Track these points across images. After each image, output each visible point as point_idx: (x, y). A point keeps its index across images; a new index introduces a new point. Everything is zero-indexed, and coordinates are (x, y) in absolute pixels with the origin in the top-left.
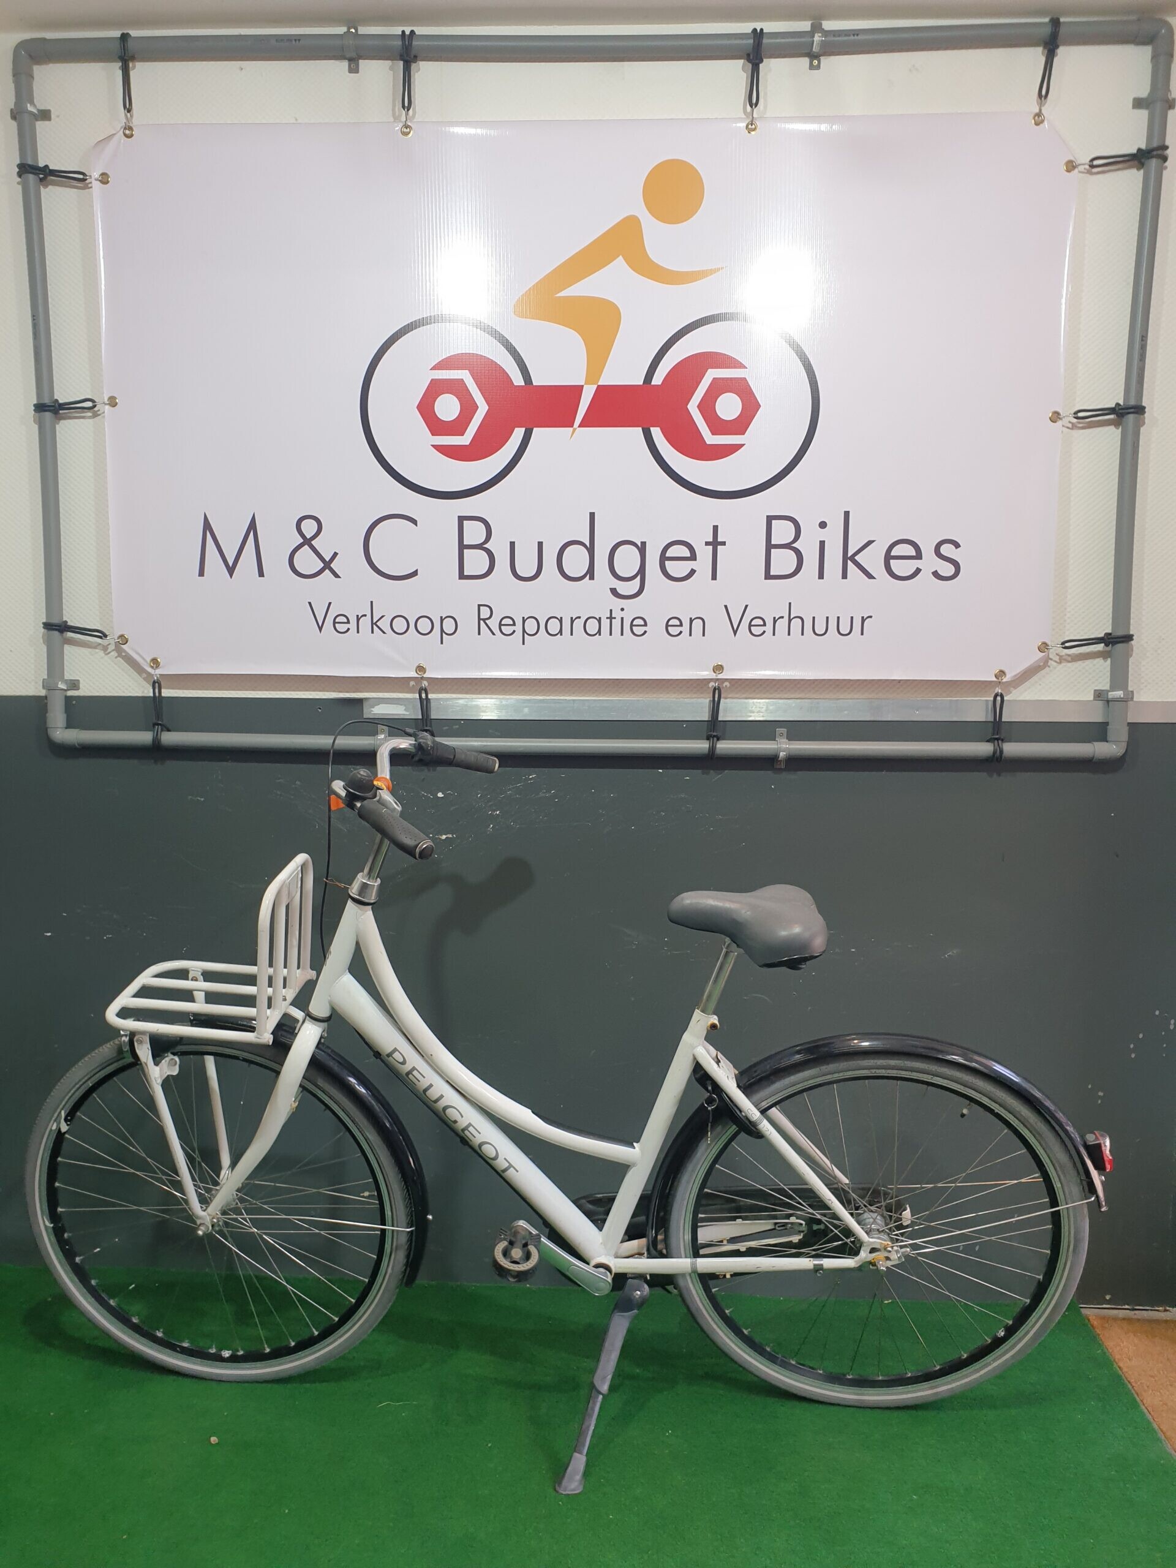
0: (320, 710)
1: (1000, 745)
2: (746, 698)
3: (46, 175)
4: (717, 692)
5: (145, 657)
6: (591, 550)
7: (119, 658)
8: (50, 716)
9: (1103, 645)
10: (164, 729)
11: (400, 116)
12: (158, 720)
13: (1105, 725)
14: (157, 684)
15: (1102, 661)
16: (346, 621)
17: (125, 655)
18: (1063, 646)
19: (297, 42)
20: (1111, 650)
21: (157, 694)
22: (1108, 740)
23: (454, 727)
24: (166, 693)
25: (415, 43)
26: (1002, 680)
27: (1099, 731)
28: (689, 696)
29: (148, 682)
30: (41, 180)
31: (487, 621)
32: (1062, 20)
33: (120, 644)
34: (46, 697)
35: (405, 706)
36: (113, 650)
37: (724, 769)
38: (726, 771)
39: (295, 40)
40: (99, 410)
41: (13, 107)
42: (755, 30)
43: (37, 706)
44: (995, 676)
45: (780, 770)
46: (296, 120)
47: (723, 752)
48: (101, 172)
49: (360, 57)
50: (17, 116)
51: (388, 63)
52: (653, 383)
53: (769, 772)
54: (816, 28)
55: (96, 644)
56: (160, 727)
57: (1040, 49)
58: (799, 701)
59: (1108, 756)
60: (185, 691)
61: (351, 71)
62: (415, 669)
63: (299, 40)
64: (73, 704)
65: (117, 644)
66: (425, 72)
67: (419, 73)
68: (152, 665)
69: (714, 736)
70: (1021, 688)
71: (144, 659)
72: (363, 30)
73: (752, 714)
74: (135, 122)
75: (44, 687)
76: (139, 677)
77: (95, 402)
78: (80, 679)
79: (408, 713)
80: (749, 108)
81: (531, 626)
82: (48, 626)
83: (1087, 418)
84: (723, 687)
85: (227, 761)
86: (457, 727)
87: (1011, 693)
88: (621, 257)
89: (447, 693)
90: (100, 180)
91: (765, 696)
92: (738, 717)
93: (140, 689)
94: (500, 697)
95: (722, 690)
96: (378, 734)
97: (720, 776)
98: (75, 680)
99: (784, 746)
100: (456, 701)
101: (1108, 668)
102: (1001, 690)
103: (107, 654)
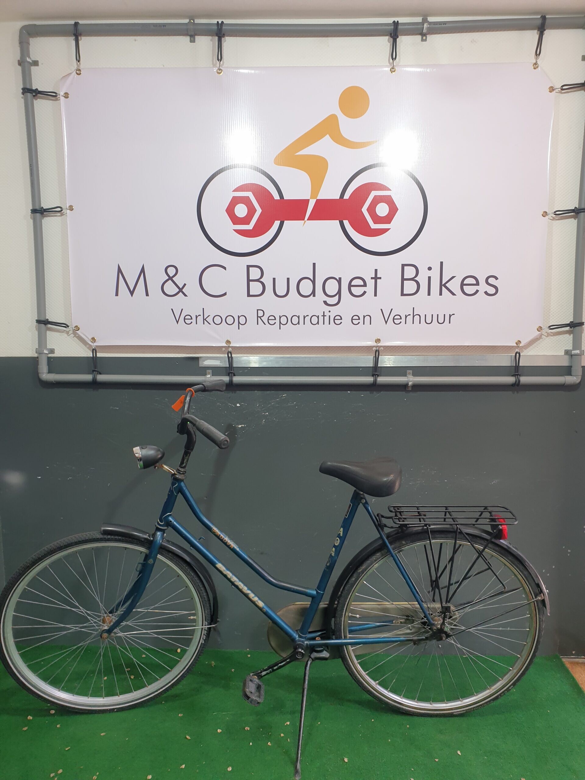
0: (177, 363)
1: (519, 378)
2: (391, 355)
3: (36, 93)
4: (377, 352)
6: (314, 282)
7: (75, 337)
8: (40, 367)
9: (569, 327)
10: (98, 373)
11: (216, 64)
12: (95, 369)
13: (571, 367)
14: (94, 351)
15: (569, 336)
16: (190, 318)
17: (78, 336)
18: (550, 328)
19: (164, 26)
20: (573, 330)
21: (95, 356)
22: (572, 374)
23: (245, 371)
24: (99, 355)
25: (224, 27)
26: (519, 345)
27: (568, 371)
28: (363, 354)
29: (90, 350)
30: (34, 96)
32: (547, 17)
33: (76, 330)
34: (38, 357)
35: (220, 360)
36: (72, 334)
37: (381, 391)
38: (382, 392)
39: (163, 26)
40: (64, 212)
41: (19, 58)
42: (394, 22)
43: (33, 362)
44: (516, 343)
45: (409, 391)
46: (164, 66)
47: (381, 382)
48: (64, 93)
49: (196, 35)
50: (22, 64)
51: (210, 37)
52: (344, 198)
53: (404, 392)
54: (425, 20)
55: (63, 331)
56: (96, 372)
57: (536, 31)
58: (418, 356)
59: (572, 382)
60: (109, 354)
61: (191, 41)
62: (225, 342)
63: (165, 26)
64: (52, 361)
65: (74, 330)
66: (229, 42)
67: (226, 42)
68: (92, 341)
69: (376, 374)
70: (529, 349)
71: (87, 337)
72: (197, 21)
74: (81, 67)
75: (36, 352)
76: (85, 346)
77: (62, 208)
78: (54, 348)
79: (222, 364)
80: (391, 60)
81: (284, 320)
82: (39, 322)
83: (560, 214)
85: (130, 389)
86: (247, 371)
87: (523, 351)
88: (328, 135)
89: (241, 354)
90: (64, 96)
91: (401, 354)
92: (387, 365)
93: (86, 353)
94: (268, 356)
95: (380, 351)
96: (206, 375)
97: (379, 394)
98: (52, 349)
99: (411, 379)
100: (246, 358)
101: (572, 339)
102: (519, 350)
103: (70, 335)
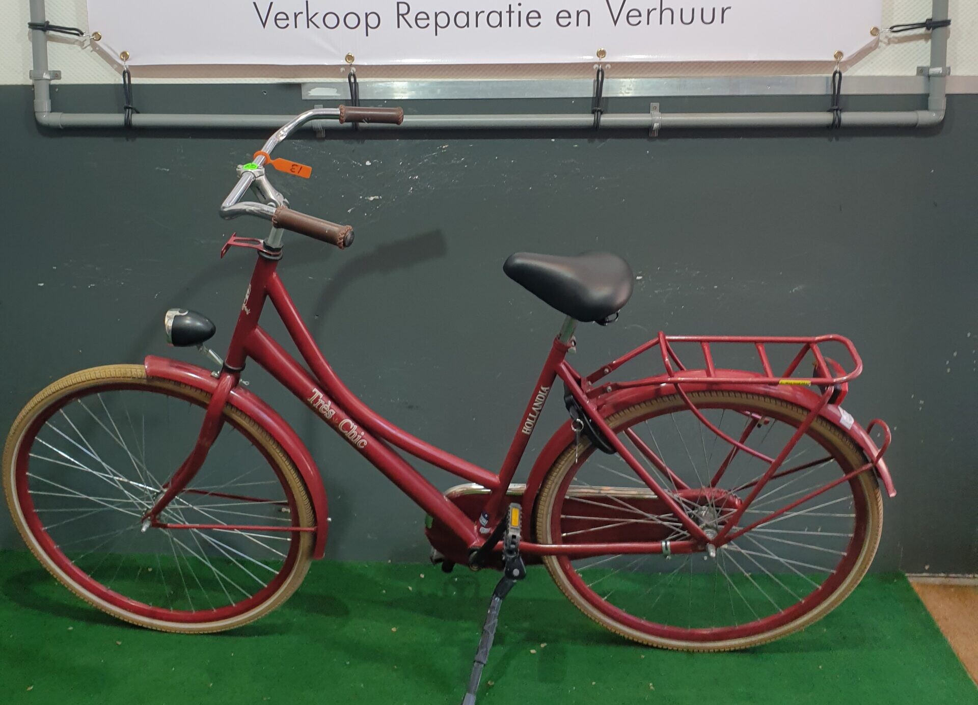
0: (265, 94)
1: (839, 115)
2: (625, 78)
4: (600, 73)
5: (116, 50)
7: (93, 52)
8: (37, 101)
9: (925, 29)
10: (134, 111)
12: (129, 104)
13: (926, 96)
14: (126, 74)
15: (925, 42)
16: (286, 18)
17: (99, 50)
18: (892, 30)
20: (932, 33)
21: (127, 82)
22: (929, 107)
23: (379, 105)
24: (134, 81)
26: (840, 60)
27: (922, 102)
28: (575, 77)
29: (119, 72)
31: (405, 16)
33: (95, 40)
34: (33, 86)
35: (337, 89)
36: (89, 45)
37: (608, 138)
38: (608, 140)
43: (26, 93)
44: (835, 56)
45: (657, 138)
47: (606, 124)
53: (645, 140)
55: (73, 41)
56: (130, 110)
58: (669, 80)
59: (929, 122)
60: (150, 79)
62: (344, 58)
64: (57, 92)
65: (92, 41)
68: (122, 57)
69: (598, 111)
70: (855, 66)
71: (114, 51)
73: (630, 91)
75: (30, 77)
76: (111, 67)
78: (59, 70)
79: (339, 95)
81: (442, 20)
82: (33, 26)
84: (605, 69)
85: (188, 137)
87: (846, 70)
89: (372, 77)
91: (641, 75)
92: (618, 94)
93: (112, 78)
94: (417, 80)
95: (605, 72)
97: (603, 143)
98: (57, 71)
99: (658, 118)
100: (380, 84)
101: (929, 48)
102: (840, 68)
103: (86, 47)
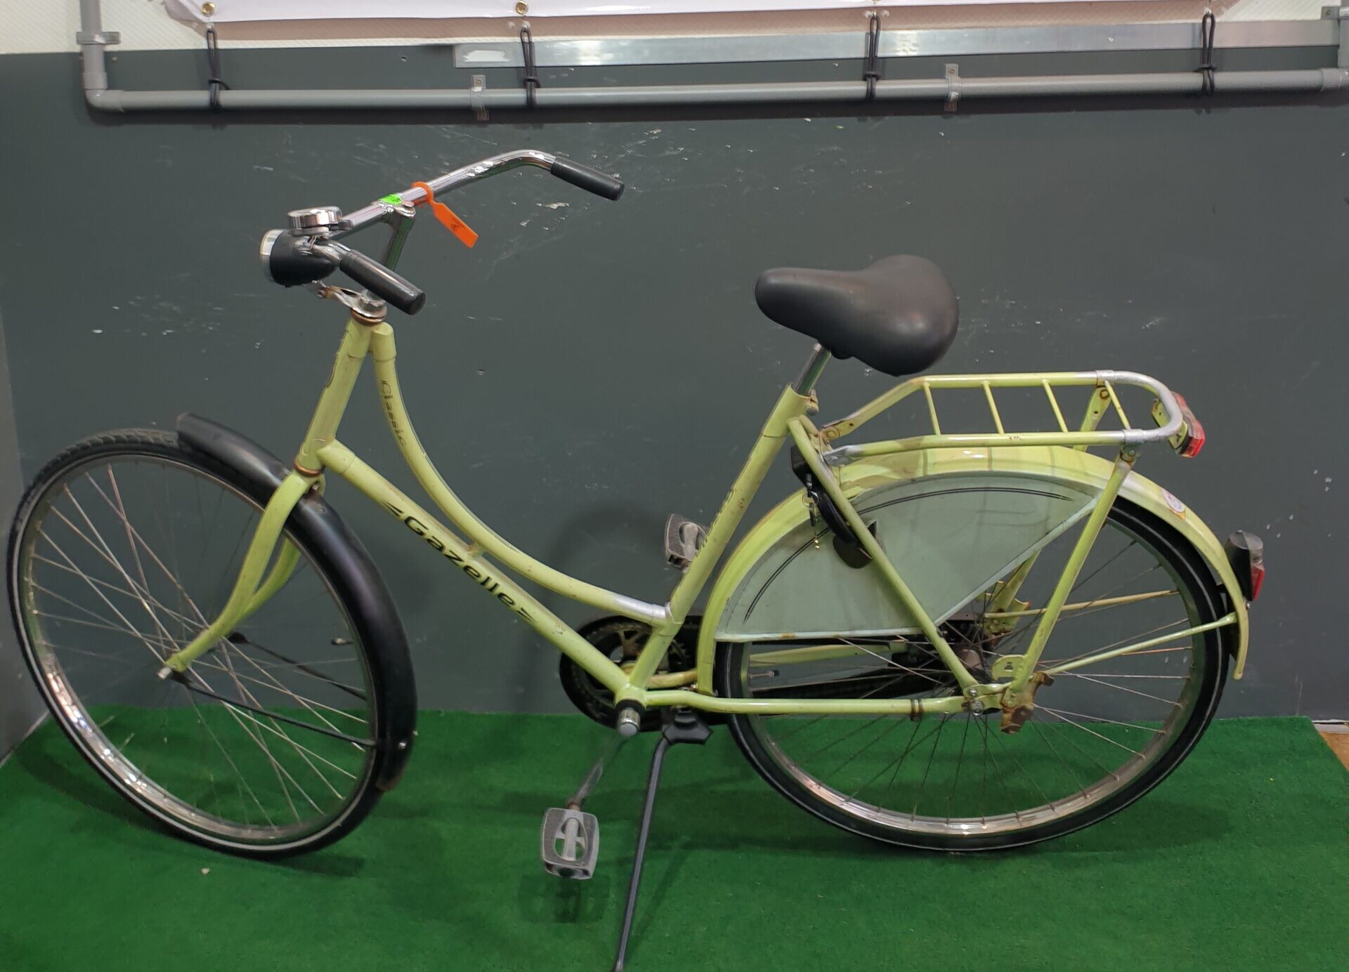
0: (404, 60)
1: (1211, 76)
2: (909, 29)
4: (875, 22)
7: (164, 5)
8: (88, 75)
10: (223, 87)
12: (214, 77)
13: (1335, 47)
14: (211, 35)
22: (1339, 64)
23: (563, 75)
24: (223, 44)
27: (1327, 56)
28: (839, 29)
29: (200, 33)
34: (81, 54)
35: (505, 52)
37: (887, 115)
38: (887, 118)
43: (72, 64)
45: (951, 113)
47: (883, 95)
53: (938, 118)
56: (218, 85)
58: (972, 31)
59: (1337, 85)
60: (244, 41)
62: (514, 7)
64: (114, 62)
68: (205, 11)
69: (874, 76)
70: (1234, 8)
73: (917, 48)
75: (78, 42)
76: (187, 24)
78: (117, 30)
79: (507, 60)
84: (881, 15)
85: (298, 122)
86: (567, 74)
87: (1223, 13)
89: (553, 34)
91: (930, 26)
92: (897, 51)
93: (189, 40)
95: (882, 22)
96: (473, 86)
97: (879, 123)
98: (114, 33)
99: (956, 84)
100: (563, 44)
102: (1212, 11)
